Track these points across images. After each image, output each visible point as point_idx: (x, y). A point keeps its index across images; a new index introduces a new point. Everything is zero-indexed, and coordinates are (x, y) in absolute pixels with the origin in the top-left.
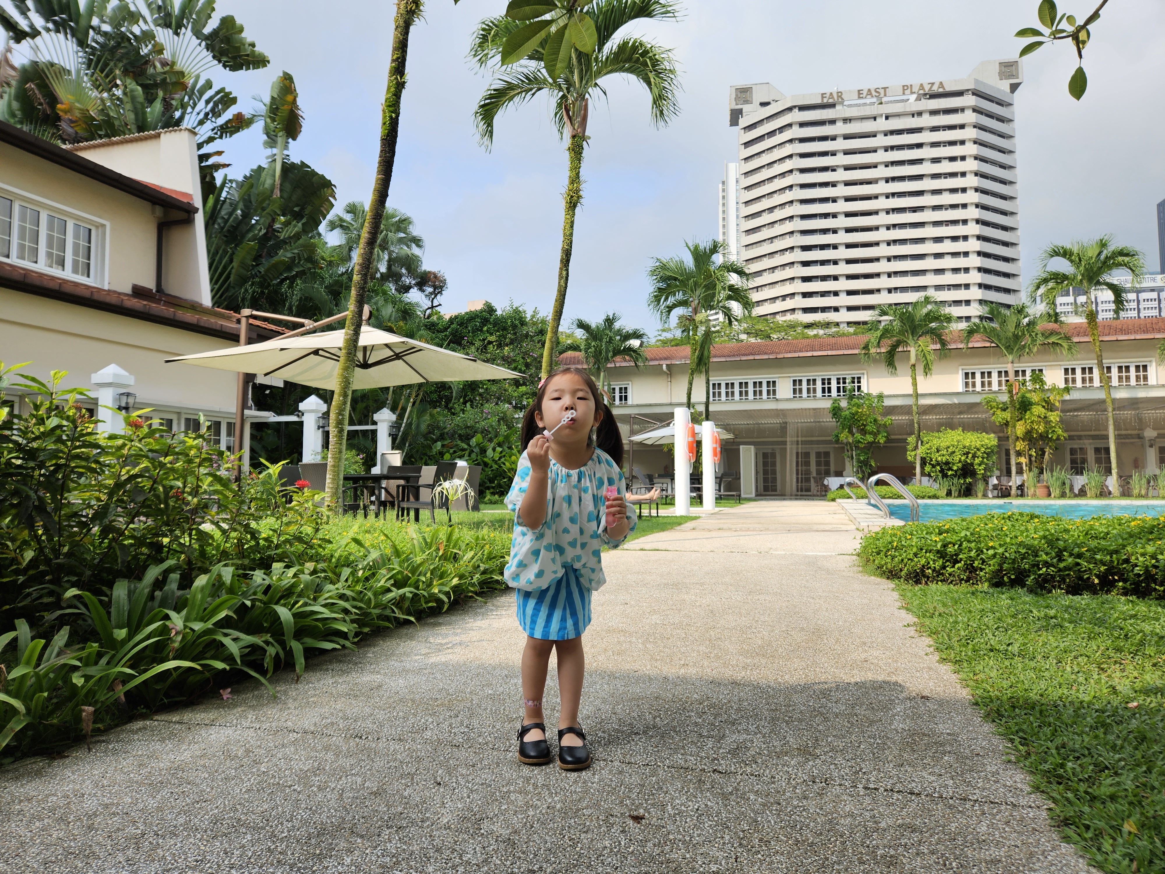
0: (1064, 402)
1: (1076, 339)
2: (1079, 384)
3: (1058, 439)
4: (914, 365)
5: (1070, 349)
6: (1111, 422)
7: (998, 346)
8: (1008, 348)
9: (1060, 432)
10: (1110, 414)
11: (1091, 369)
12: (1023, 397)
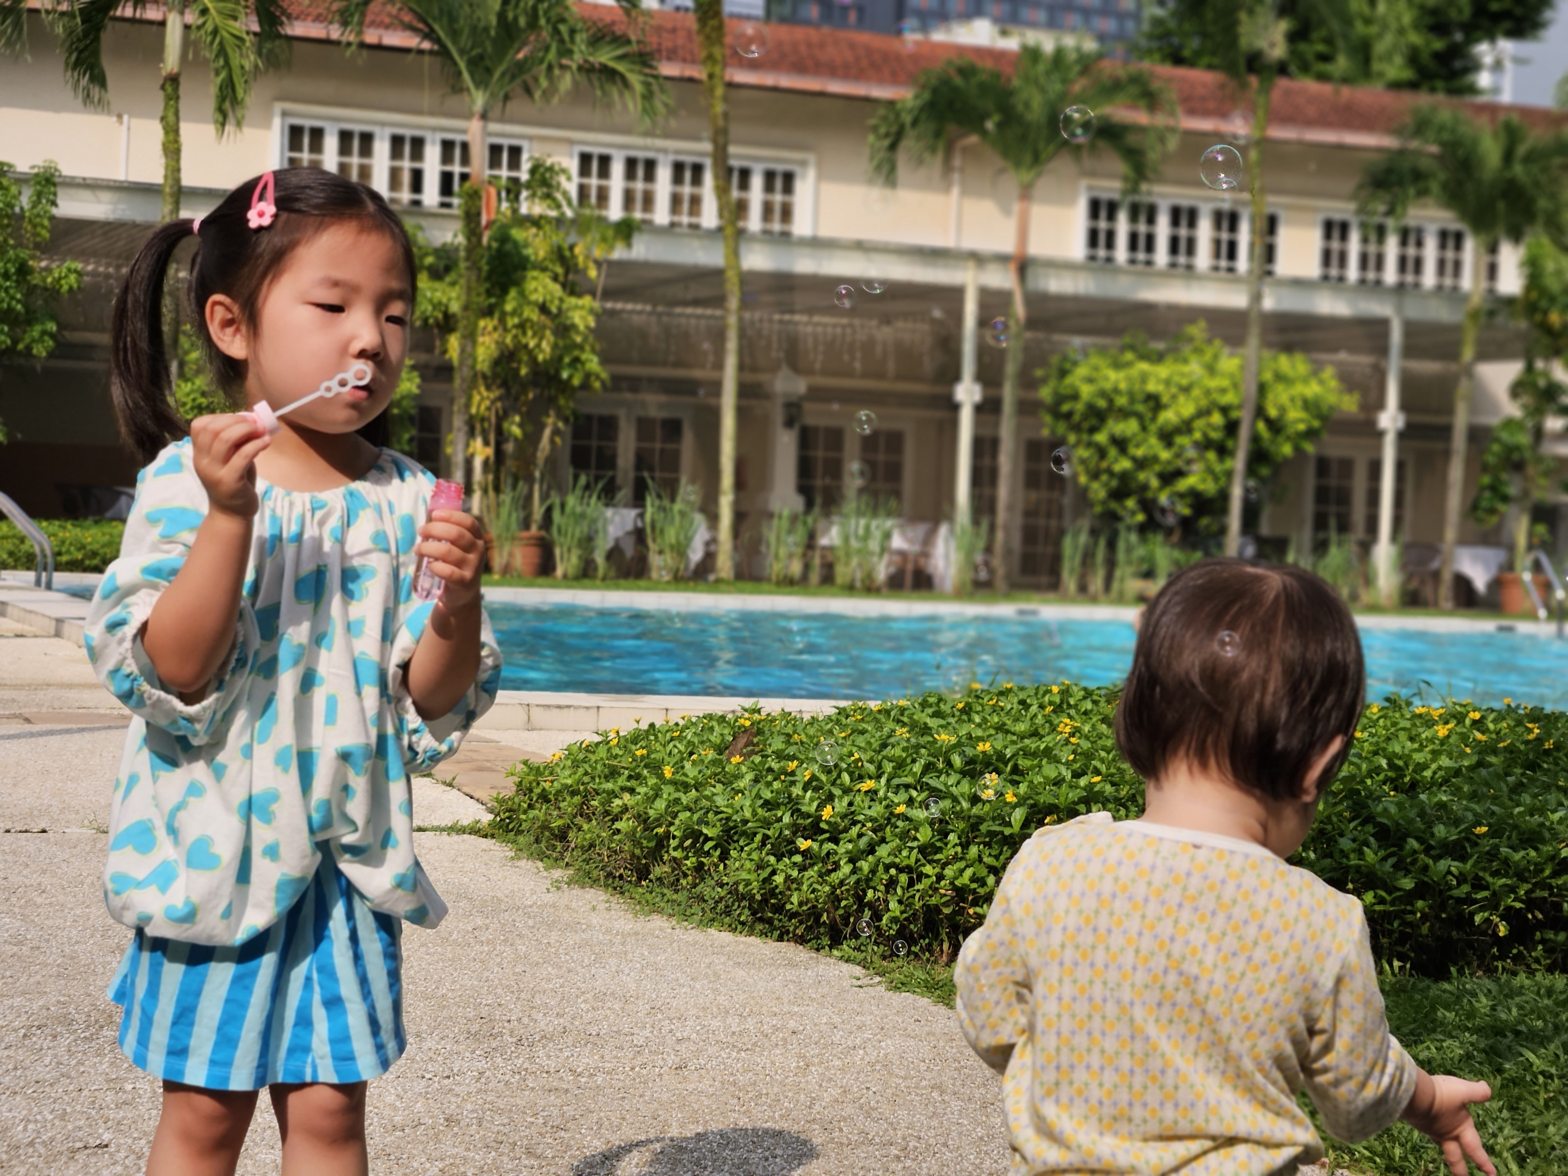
0: (613, 265)
1: (668, 69)
2: (661, 215)
3: (585, 385)
4: (174, 80)
5: (648, 96)
6: (732, 345)
7: (443, 52)
8: (475, 63)
9: (593, 363)
10: (732, 321)
11: (697, 170)
12: (504, 238)
